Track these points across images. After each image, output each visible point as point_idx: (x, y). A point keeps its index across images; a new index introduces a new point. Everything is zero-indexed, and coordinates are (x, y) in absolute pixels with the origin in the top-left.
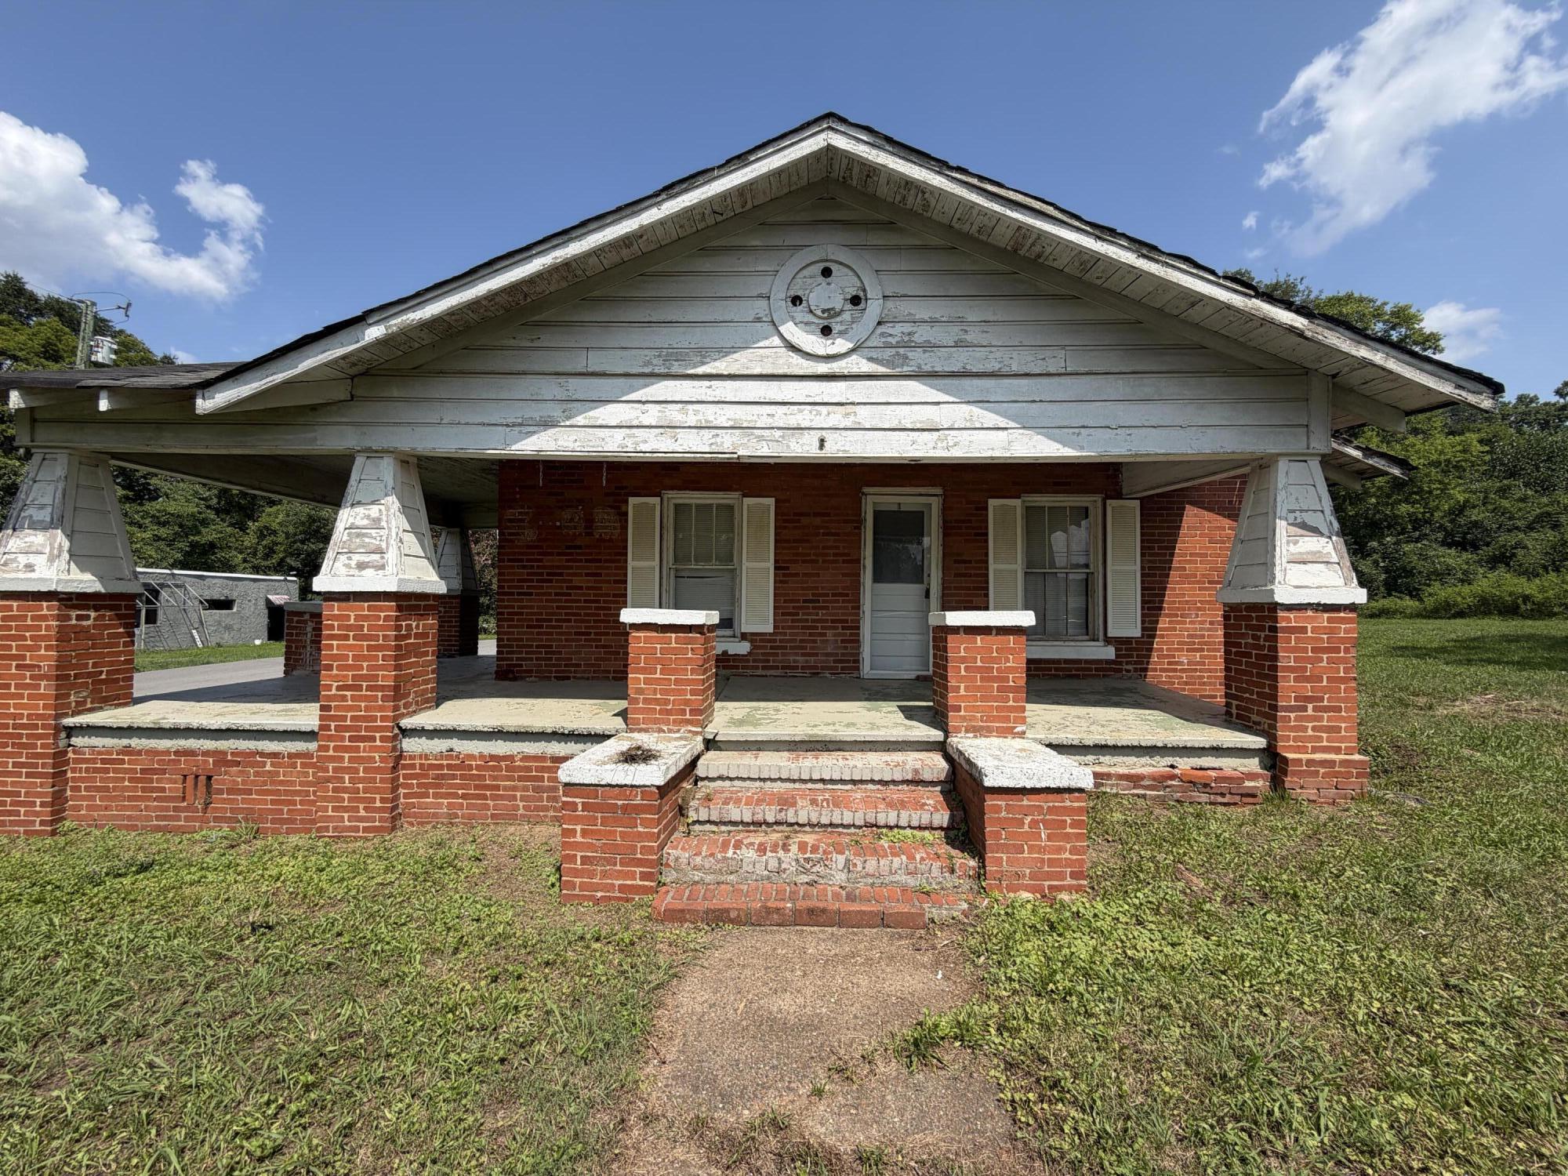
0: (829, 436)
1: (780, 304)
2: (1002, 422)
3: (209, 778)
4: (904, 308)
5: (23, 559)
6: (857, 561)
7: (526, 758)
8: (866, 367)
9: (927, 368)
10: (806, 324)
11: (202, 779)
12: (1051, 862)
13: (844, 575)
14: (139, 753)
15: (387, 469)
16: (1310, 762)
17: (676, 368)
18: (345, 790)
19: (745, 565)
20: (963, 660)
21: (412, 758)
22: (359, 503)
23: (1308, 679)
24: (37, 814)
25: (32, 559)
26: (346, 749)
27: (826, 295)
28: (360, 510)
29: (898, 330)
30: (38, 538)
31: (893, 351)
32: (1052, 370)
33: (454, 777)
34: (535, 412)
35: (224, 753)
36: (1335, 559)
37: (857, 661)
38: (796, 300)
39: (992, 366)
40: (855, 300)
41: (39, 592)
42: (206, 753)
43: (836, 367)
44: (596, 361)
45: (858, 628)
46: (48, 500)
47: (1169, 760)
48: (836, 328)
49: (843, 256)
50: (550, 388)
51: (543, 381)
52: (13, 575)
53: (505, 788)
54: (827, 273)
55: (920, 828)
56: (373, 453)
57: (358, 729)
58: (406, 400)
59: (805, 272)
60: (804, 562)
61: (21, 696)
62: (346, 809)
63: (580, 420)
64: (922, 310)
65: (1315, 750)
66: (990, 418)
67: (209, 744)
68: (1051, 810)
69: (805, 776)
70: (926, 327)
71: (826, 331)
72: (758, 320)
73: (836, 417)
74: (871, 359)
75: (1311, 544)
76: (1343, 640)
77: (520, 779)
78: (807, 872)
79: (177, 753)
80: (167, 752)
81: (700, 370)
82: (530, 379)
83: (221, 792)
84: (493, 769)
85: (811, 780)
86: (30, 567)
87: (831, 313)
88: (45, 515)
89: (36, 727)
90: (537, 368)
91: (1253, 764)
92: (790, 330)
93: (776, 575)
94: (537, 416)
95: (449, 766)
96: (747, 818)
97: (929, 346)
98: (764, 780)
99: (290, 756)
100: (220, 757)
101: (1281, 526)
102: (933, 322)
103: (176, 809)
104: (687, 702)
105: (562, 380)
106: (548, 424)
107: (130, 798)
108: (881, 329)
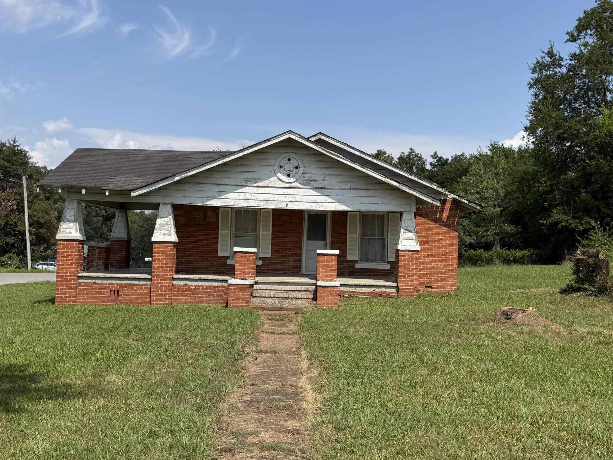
0: (288, 203)
1: (277, 168)
2: (334, 201)
3: (118, 291)
4: (309, 170)
5: (68, 230)
6: (301, 233)
7: (207, 286)
8: (299, 186)
9: (315, 186)
10: (283, 173)
11: (116, 292)
12: (331, 301)
13: (296, 237)
14: (98, 284)
15: (169, 209)
16: (405, 289)
17: (249, 184)
18: (159, 294)
19: (261, 233)
20: (321, 262)
21: (175, 286)
22: (162, 217)
23: (406, 268)
24: (72, 300)
25: (71, 230)
26: (159, 283)
27: (289, 166)
28: (162, 219)
29: (307, 176)
30: (71, 225)
31: (306, 181)
32: (347, 188)
33: (187, 291)
34: (211, 194)
35: (122, 284)
36: (414, 239)
37: (300, 268)
38: (281, 167)
39: (332, 186)
40: (297, 168)
41: (74, 240)
42: (117, 284)
43: (291, 185)
44: (227, 181)
45: (301, 256)
46: (72, 214)
47: (373, 289)
48: (291, 175)
49: (294, 156)
50: (215, 188)
51: (213, 186)
52: (66, 235)
53: (201, 294)
54: (289, 160)
55: (306, 299)
56: (165, 204)
57: (163, 278)
58: (175, 190)
59: (284, 159)
60: (282, 232)
61: (67, 268)
62: (159, 299)
63: (223, 197)
64: (314, 171)
65: (407, 286)
66: (331, 200)
67: (118, 282)
68: (331, 291)
69: (280, 289)
70: (315, 176)
71: (289, 175)
72: (271, 172)
73: (291, 199)
74: (300, 183)
75: (409, 235)
76: (415, 259)
77: (205, 292)
78: (280, 304)
79: (109, 284)
80: (106, 284)
81: (255, 185)
82: (209, 186)
83: (121, 295)
84: (197, 289)
85: (282, 290)
86: (70, 233)
87: (290, 171)
88: (72, 218)
89: (72, 276)
90: (211, 182)
91: (394, 290)
92: (279, 175)
93: (272, 237)
94: (211, 195)
95: (186, 289)
96: (267, 296)
97: (315, 180)
98: (270, 290)
99: (141, 285)
100: (121, 286)
101: (402, 230)
102: (317, 174)
103: (108, 300)
104: (250, 272)
105: (218, 186)
106: (214, 198)
107: (95, 297)
108: (304, 175)
